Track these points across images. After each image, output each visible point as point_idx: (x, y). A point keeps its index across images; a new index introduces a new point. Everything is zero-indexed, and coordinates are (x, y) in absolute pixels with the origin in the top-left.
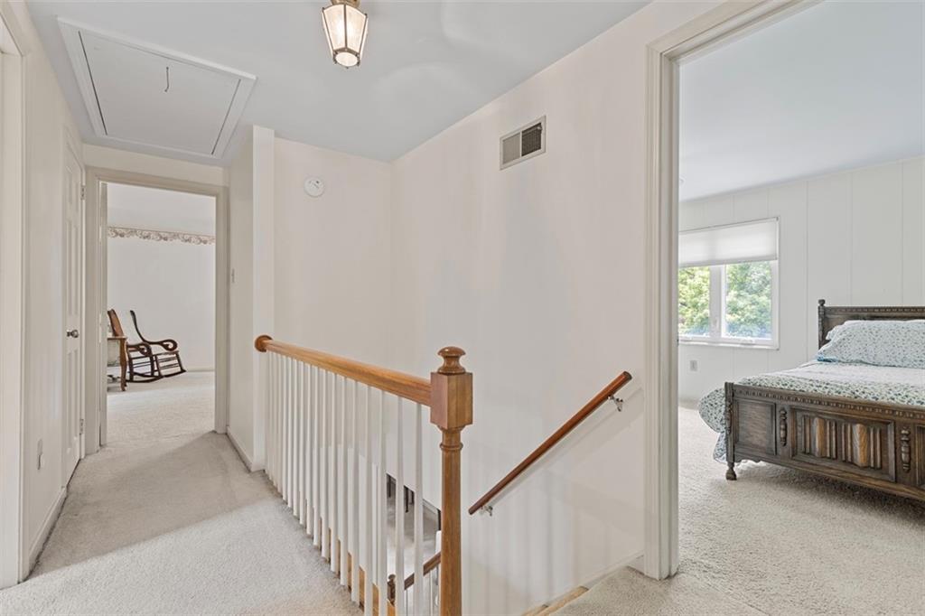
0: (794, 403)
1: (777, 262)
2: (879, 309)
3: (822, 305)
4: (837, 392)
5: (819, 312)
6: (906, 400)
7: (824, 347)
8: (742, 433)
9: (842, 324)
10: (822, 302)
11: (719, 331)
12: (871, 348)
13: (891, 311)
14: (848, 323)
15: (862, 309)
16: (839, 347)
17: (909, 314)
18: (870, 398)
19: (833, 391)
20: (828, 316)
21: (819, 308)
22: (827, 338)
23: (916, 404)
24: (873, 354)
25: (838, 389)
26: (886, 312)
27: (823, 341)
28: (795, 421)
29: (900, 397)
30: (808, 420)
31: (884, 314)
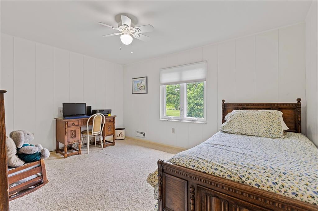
0: (200, 183)
1: (206, 82)
2: (246, 104)
3: (223, 102)
4: (229, 176)
5: (222, 106)
6: (283, 190)
7: (224, 124)
8: (168, 200)
9: (231, 112)
10: (223, 101)
11: (184, 115)
12: (244, 125)
13: (251, 105)
14: (234, 111)
15: (239, 104)
16: (230, 125)
17: (259, 107)
18: (253, 184)
19: (226, 175)
20: (226, 108)
21: (222, 104)
22: (225, 119)
23: (291, 196)
24: (245, 129)
25: (229, 173)
26: (249, 106)
27: (224, 121)
28: (200, 197)
29: (277, 186)
30: (209, 196)
31: (248, 107)
